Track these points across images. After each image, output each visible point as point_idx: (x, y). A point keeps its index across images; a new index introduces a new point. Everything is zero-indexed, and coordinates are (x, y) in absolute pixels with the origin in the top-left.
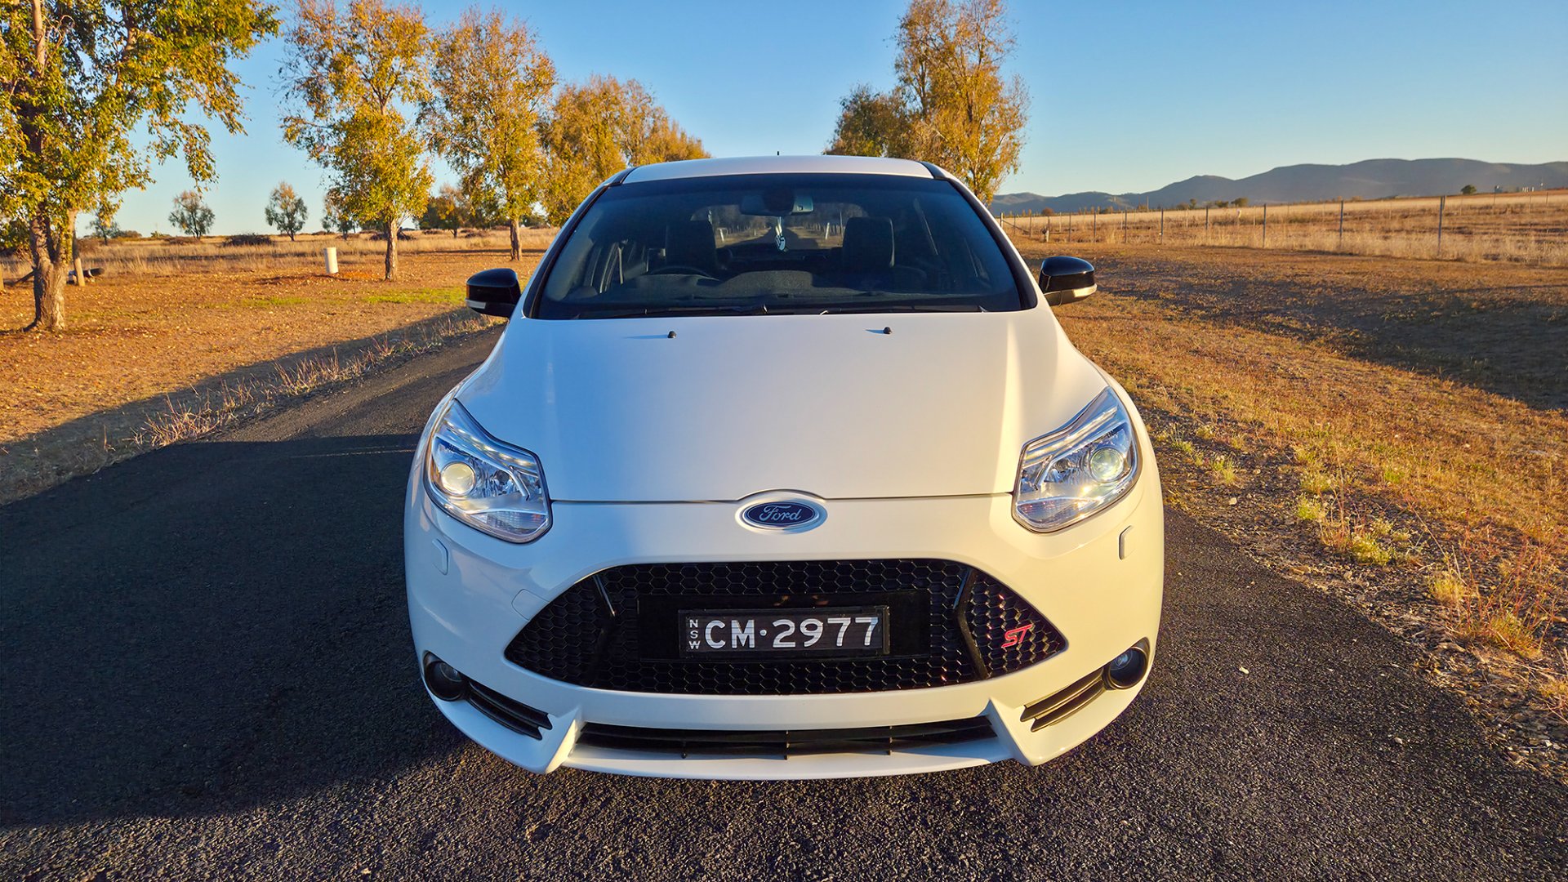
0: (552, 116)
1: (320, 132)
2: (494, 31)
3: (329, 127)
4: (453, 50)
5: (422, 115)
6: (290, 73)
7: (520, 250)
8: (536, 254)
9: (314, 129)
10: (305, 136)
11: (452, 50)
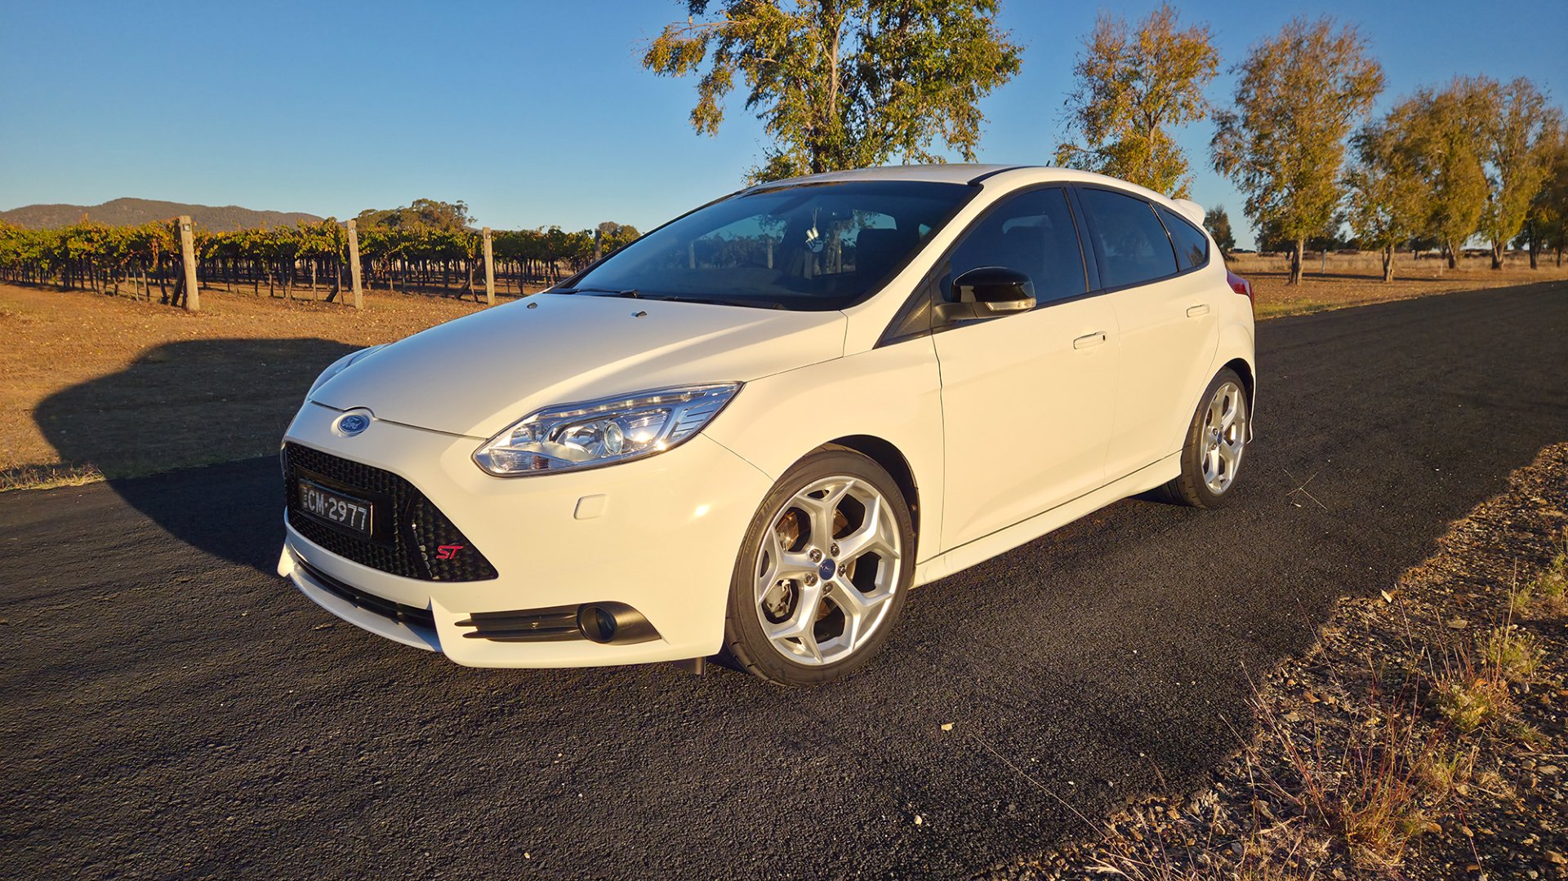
0: (1385, 127)
1: (1087, 156)
2: (1317, 41)
3: (1097, 152)
4: (1264, 66)
5: (1220, 135)
6: (1075, 103)
7: (1300, 274)
8: (1326, 279)
9: (1083, 154)
10: (1073, 161)
11: (1262, 65)
